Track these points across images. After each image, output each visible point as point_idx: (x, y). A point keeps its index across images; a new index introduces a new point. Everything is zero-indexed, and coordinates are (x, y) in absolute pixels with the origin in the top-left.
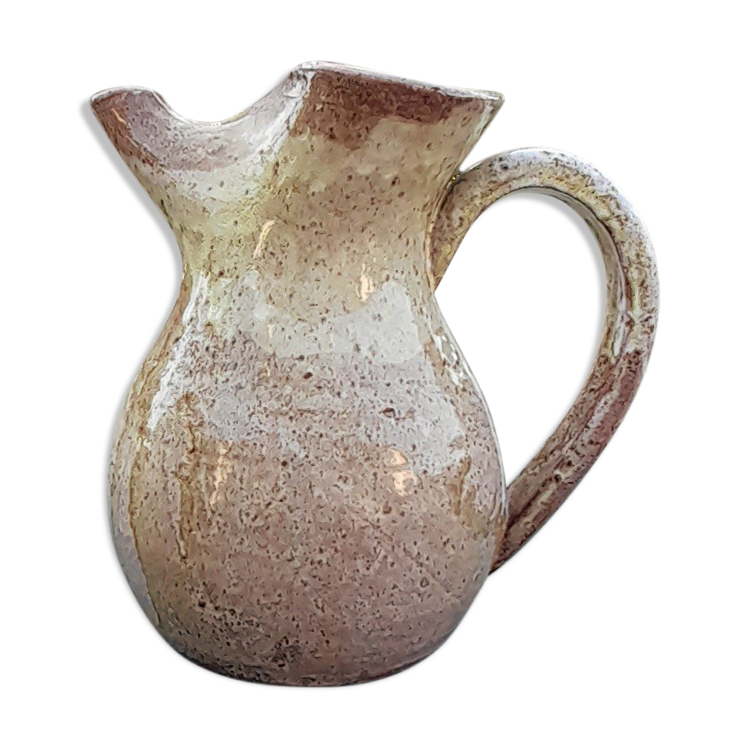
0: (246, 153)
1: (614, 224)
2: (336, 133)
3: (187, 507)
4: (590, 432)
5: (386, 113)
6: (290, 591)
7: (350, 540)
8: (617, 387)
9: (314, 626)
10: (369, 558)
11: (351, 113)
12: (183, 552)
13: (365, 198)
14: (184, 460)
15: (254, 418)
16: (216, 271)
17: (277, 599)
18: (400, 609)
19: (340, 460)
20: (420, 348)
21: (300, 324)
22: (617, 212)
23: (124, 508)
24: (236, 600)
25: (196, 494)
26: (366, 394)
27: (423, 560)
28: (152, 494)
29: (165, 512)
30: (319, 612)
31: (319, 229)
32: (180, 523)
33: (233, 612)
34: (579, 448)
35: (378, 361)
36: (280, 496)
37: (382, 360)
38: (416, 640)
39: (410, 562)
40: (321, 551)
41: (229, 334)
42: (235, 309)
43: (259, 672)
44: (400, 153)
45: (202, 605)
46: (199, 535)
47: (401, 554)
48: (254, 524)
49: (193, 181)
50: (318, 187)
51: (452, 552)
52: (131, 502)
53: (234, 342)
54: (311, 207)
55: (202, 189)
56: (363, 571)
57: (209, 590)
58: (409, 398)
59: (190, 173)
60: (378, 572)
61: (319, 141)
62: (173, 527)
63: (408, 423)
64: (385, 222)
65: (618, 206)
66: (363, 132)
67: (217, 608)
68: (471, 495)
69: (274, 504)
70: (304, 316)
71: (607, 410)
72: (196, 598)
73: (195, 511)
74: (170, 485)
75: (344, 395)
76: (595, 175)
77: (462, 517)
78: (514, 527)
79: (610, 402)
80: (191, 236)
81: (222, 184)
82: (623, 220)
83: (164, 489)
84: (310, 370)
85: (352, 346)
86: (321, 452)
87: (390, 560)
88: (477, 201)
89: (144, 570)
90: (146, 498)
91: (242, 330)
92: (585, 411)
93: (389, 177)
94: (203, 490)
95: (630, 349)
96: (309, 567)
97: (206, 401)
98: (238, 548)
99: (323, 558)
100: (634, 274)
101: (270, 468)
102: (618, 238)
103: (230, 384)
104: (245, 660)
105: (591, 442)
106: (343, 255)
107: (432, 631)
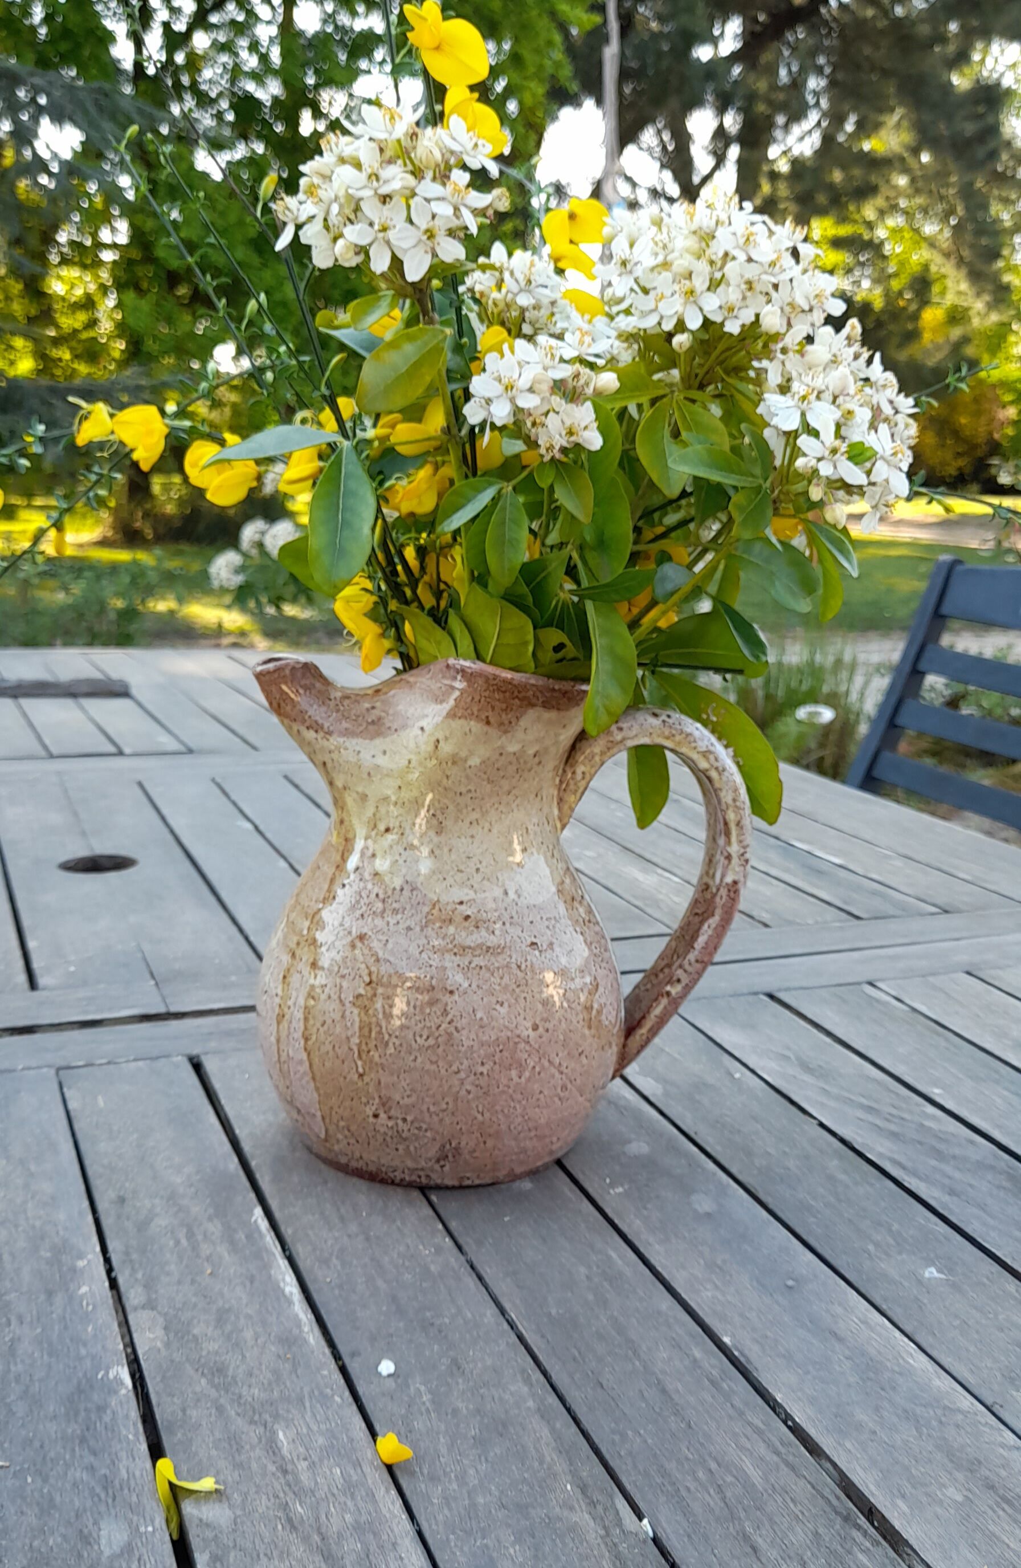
0: (404, 727)
1: (714, 774)
2: (492, 720)
3: (366, 1031)
4: (696, 953)
5: (533, 705)
6: (456, 1100)
7: (505, 1054)
8: (718, 912)
9: (475, 1128)
10: (521, 1067)
11: (504, 706)
12: (361, 1070)
13: (511, 769)
14: (362, 992)
15: (424, 955)
16: (382, 827)
17: (444, 1106)
18: (545, 1111)
19: (497, 988)
20: (554, 889)
21: (460, 874)
22: (716, 764)
23: (298, 1035)
24: (408, 1108)
25: (374, 1020)
26: (514, 931)
27: (563, 1069)
28: (329, 1021)
29: (344, 1036)
30: (479, 1117)
31: (473, 795)
32: (359, 1045)
33: (404, 1120)
34: (687, 967)
35: (523, 902)
36: (449, 1019)
37: (525, 902)
38: (555, 1139)
39: (553, 1070)
40: (483, 1064)
41: (398, 883)
42: (401, 862)
43: (422, 1173)
44: (542, 734)
45: (376, 1116)
46: (376, 1055)
47: (546, 1064)
48: (426, 1044)
49: (358, 748)
50: (475, 761)
51: (584, 1061)
52: (306, 1028)
53: (402, 890)
54: (467, 777)
55: (366, 756)
56: (516, 1079)
57: (385, 1103)
58: (549, 933)
59: (354, 741)
60: (528, 1080)
61: (476, 726)
62: (351, 1049)
63: (549, 954)
64: (526, 785)
65: (716, 759)
66: (514, 720)
67: (390, 1118)
68: (599, 1012)
69: (444, 1026)
70: (462, 867)
71: (710, 932)
72: (369, 1111)
73: (373, 1035)
74: (348, 1013)
75: (497, 932)
76: (697, 734)
77: (593, 1031)
78: (631, 1038)
79: (713, 926)
80: (355, 795)
81: (385, 753)
82: (720, 771)
83: (343, 1016)
84: (469, 913)
85: (501, 891)
86: (481, 982)
87: (537, 1069)
89: (317, 1089)
90: (323, 1025)
91: (409, 879)
92: (691, 932)
93: (531, 752)
94: (381, 1016)
95: (729, 879)
96: (472, 1077)
97: (380, 941)
98: (412, 1064)
99: (484, 1070)
100: (731, 816)
101: (440, 996)
102: (717, 785)
103: (401, 926)
104: (410, 1164)
105: (697, 961)
106: (493, 815)
107: (566, 1132)
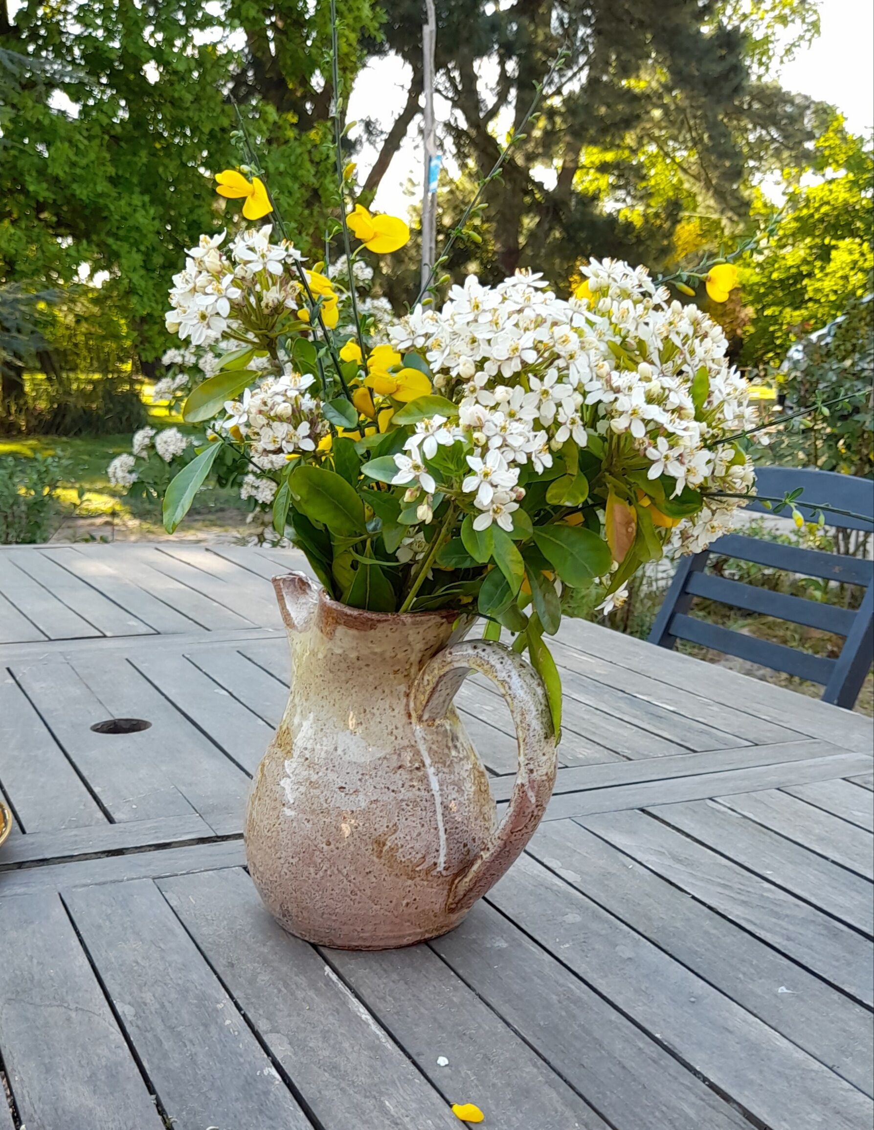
10: (317, 868)
18: (339, 904)
27: (351, 879)
39: (342, 877)
47: (336, 871)
63: (352, 797)
88: (436, 672)
93: (353, 656)
